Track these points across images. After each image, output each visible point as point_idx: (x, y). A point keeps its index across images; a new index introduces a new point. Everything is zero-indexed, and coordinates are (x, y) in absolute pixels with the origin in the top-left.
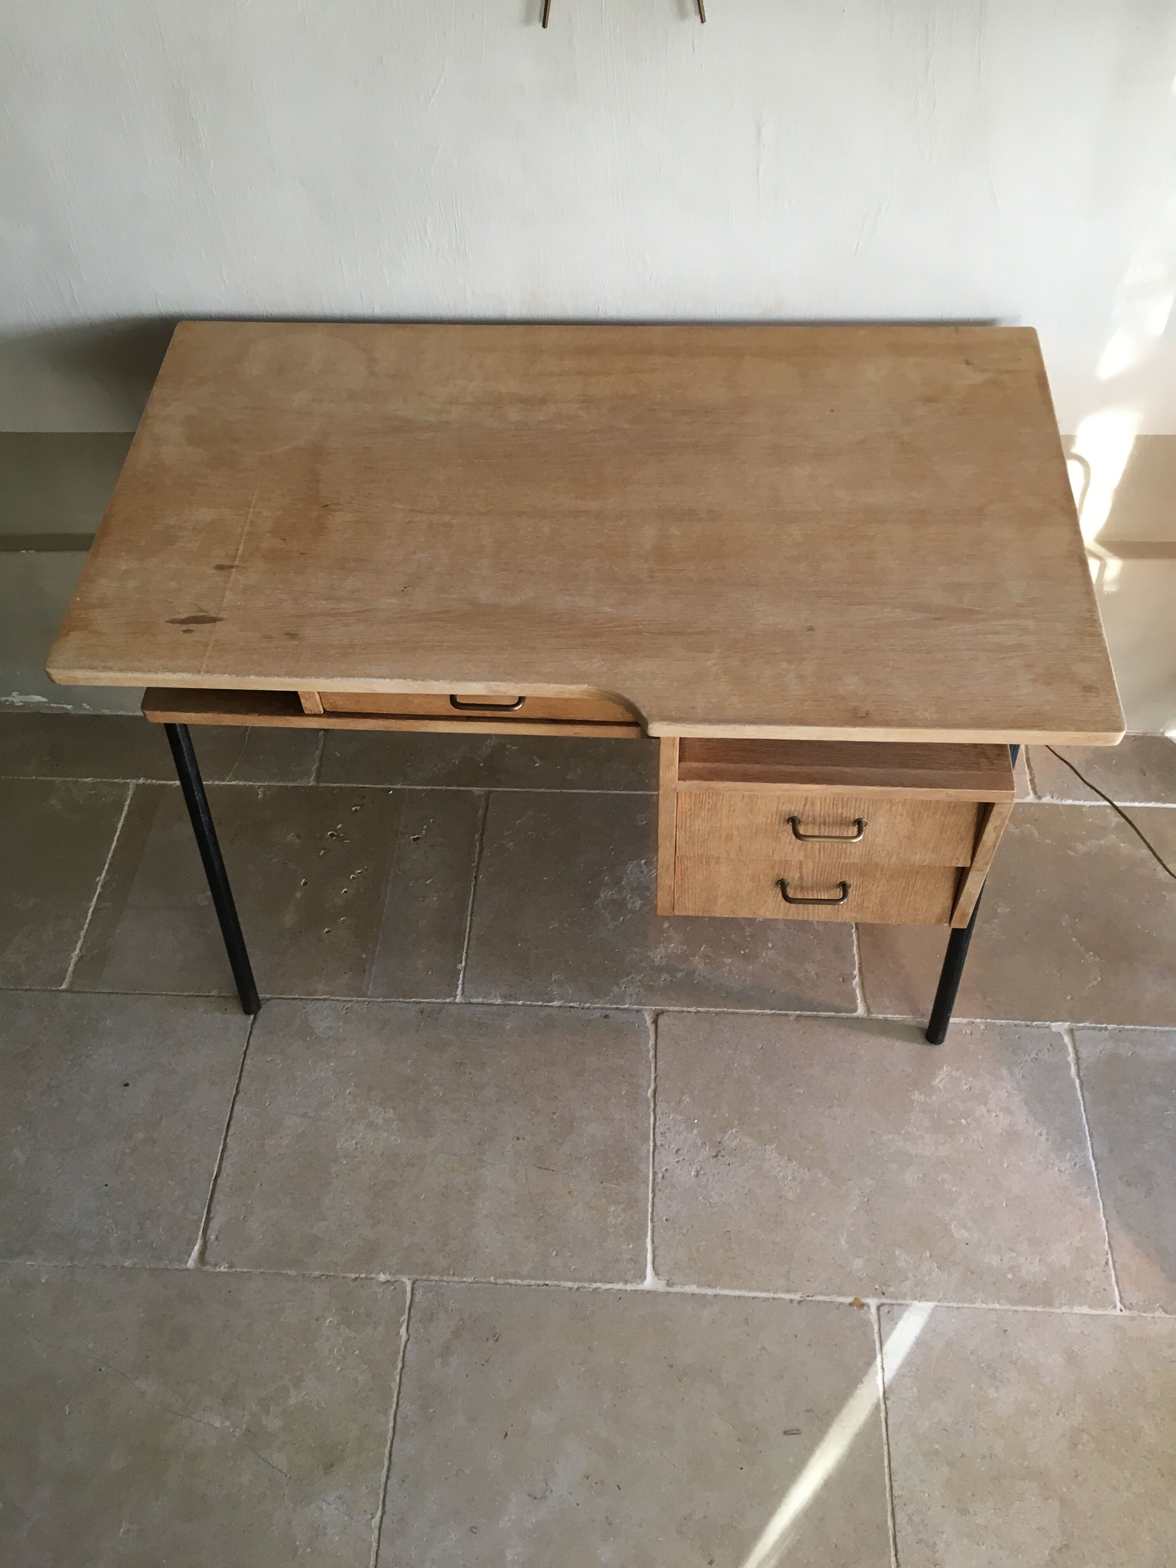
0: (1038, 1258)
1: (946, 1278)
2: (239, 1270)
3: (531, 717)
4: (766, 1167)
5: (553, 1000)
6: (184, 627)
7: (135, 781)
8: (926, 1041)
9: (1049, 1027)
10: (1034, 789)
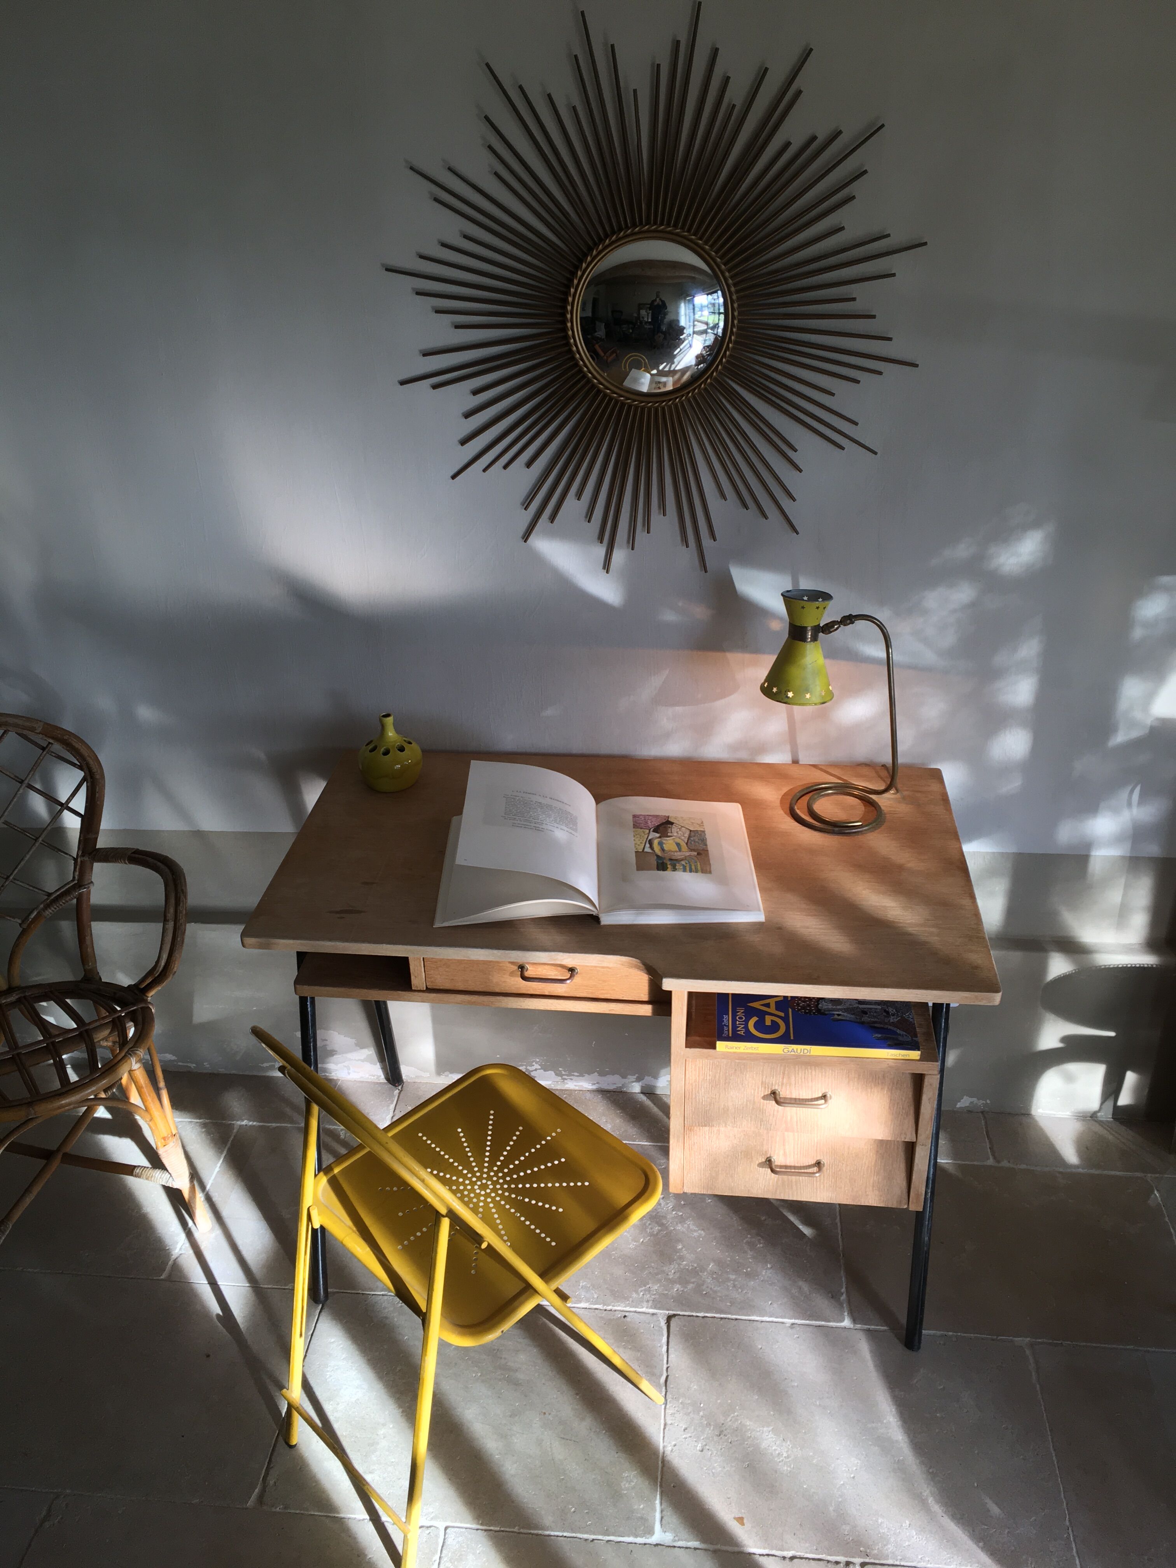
0: (1007, 1531)
1: (924, 1544)
2: (293, 1511)
3: (578, 996)
4: (764, 1445)
5: (580, 1302)
6: (338, 915)
7: (239, 1123)
8: (905, 1349)
9: (1012, 1341)
10: (993, 1155)
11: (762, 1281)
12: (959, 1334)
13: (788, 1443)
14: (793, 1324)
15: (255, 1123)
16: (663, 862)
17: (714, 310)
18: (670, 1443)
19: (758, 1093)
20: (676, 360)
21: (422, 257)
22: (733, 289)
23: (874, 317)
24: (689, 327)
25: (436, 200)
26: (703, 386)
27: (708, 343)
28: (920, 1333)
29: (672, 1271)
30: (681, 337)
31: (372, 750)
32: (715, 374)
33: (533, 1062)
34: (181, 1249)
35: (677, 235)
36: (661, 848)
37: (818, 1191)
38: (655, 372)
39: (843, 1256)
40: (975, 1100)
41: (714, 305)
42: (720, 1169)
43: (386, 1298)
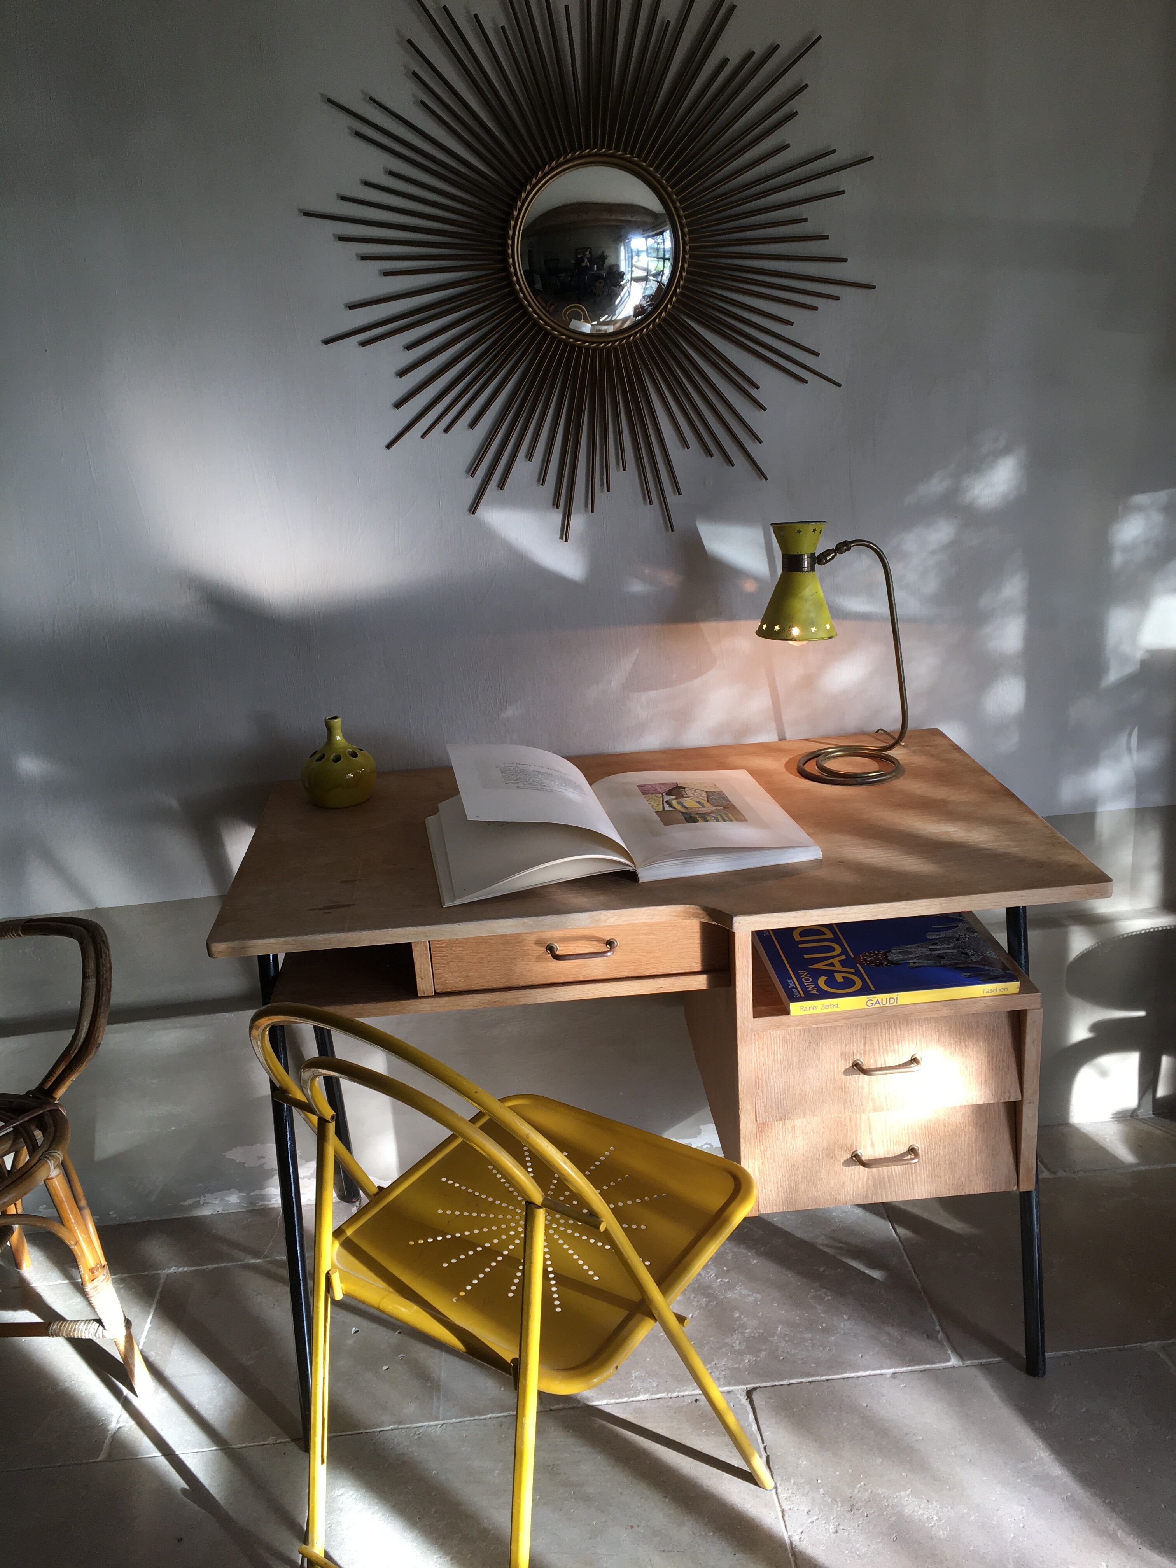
3: (619, 976)
4: (908, 1511)
5: (639, 1394)
6: (324, 912)
7: (166, 1271)
8: (1029, 1377)
9: (1141, 1348)
10: (1046, 1168)
11: (843, 1334)
12: (1081, 1350)
13: (935, 1503)
14: (894, 1374)
15: (186, 1269)
16: (691, 817)
17: (660, 255)
18: (795, 1531)
19: (838, 1068)
20: (616, 310)
21: (344, 198)
23: (827, 237)
24: (628, 273)
25: (358, 134)
27: (648, 293)
28: (1044, 1356)
29: (736, 1341)
30: (622, 283)
31: (321, 758)
32: (668, 307)
34: (118, 1422)
35: (620, 157)
36: (683, 806)
37: (915, 1186)
38: (595, 323)
39: (924, 1293)
42: (800, 1177)
43: (397, 1432)
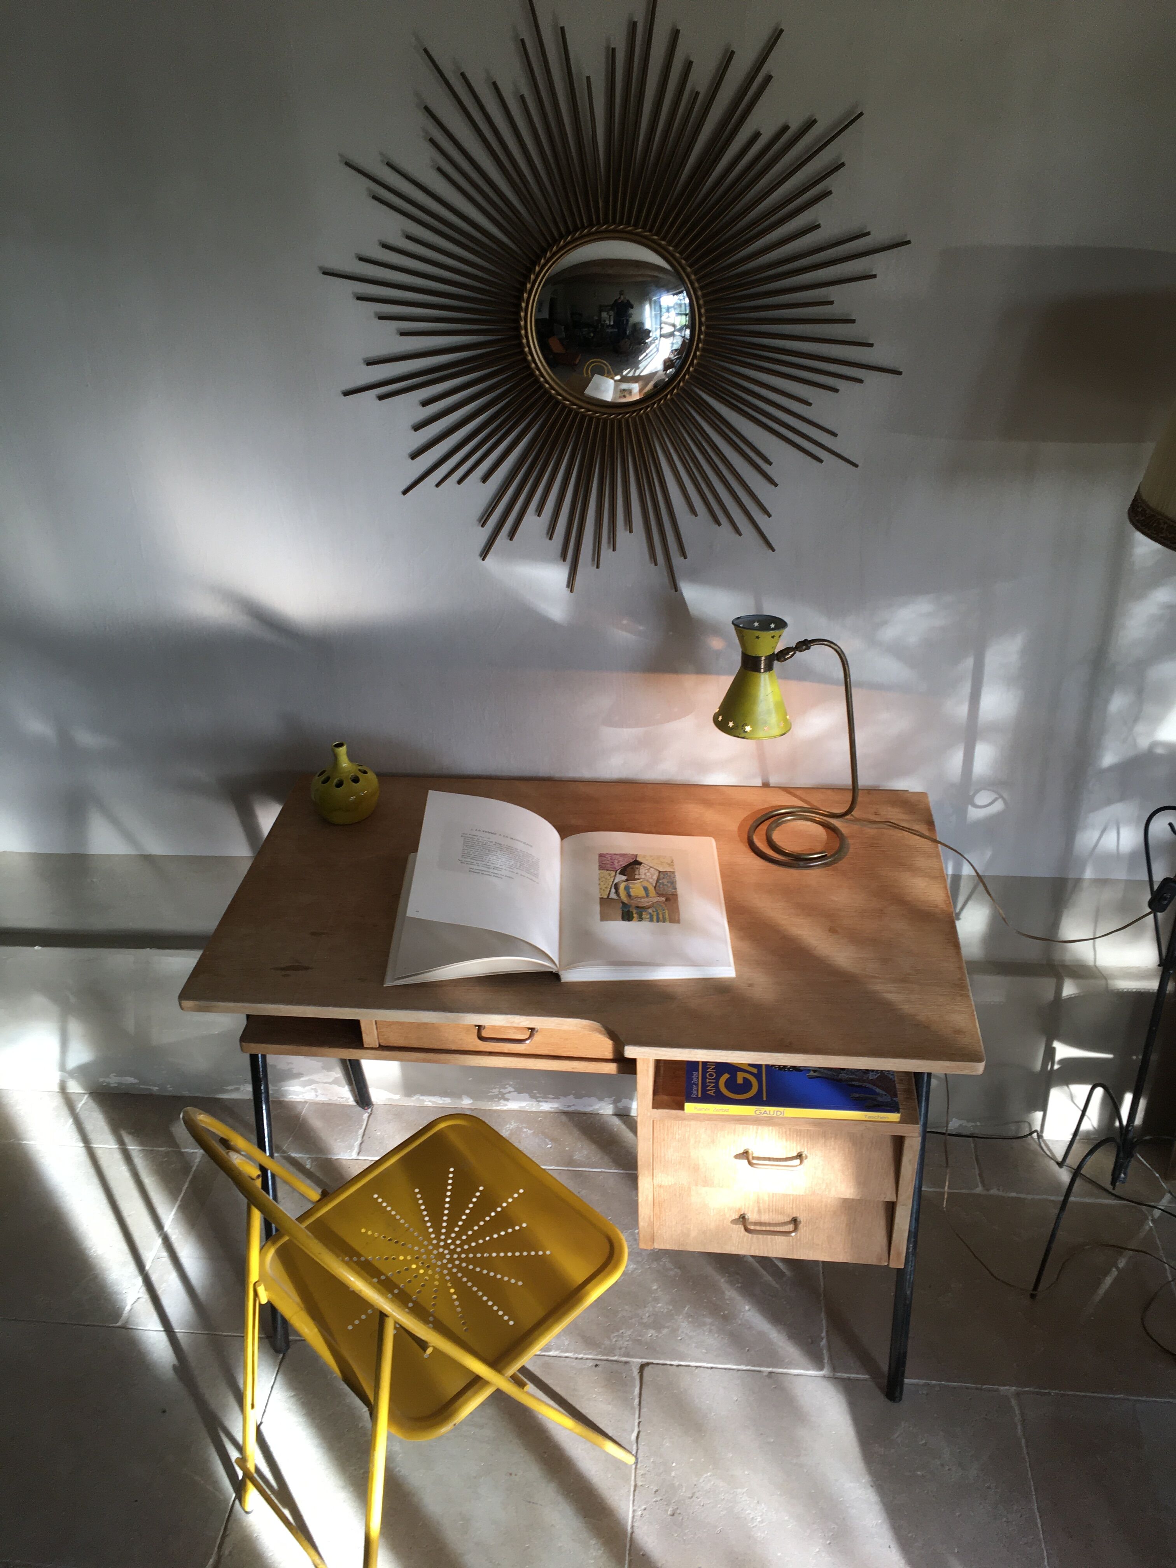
3: (539, 1053)
4: (737, 1509)
5: (551, 1350)
6: (283, 973)
8: (886, 1399)
9: (997, 1390)
10: (982, 1182)
11: (739, 1325)
12: (942, 1383)
13: (763, 1505)
16: (629, 911)
17: (681, 311)
18: (640, 1507)
19: (730, 1153)
20: (641, 366)
21: (361, 259)
22: (699, 293)
23: (853, 321)
24: (656, 330)
25: (375, 198)
26: (669, 396)
27: (676, 347)
28: (902, 1384)
29: (646, 1314)
30: (647, 341)
31: (324, 782)
32: (681, 384)
33: (506, 1085)
34: (138, 1293)
35: (637, 234)
36: (627, 893)
37: (794, 1248)
38: (618, 378)
39: (824, 1296)
40: (964, 1123)
41: (680, 305)
42: (692, 1226)
